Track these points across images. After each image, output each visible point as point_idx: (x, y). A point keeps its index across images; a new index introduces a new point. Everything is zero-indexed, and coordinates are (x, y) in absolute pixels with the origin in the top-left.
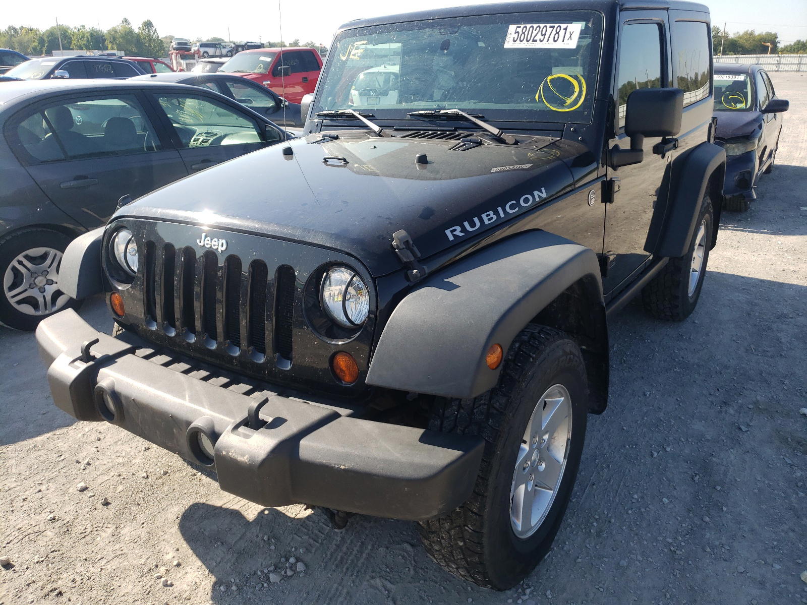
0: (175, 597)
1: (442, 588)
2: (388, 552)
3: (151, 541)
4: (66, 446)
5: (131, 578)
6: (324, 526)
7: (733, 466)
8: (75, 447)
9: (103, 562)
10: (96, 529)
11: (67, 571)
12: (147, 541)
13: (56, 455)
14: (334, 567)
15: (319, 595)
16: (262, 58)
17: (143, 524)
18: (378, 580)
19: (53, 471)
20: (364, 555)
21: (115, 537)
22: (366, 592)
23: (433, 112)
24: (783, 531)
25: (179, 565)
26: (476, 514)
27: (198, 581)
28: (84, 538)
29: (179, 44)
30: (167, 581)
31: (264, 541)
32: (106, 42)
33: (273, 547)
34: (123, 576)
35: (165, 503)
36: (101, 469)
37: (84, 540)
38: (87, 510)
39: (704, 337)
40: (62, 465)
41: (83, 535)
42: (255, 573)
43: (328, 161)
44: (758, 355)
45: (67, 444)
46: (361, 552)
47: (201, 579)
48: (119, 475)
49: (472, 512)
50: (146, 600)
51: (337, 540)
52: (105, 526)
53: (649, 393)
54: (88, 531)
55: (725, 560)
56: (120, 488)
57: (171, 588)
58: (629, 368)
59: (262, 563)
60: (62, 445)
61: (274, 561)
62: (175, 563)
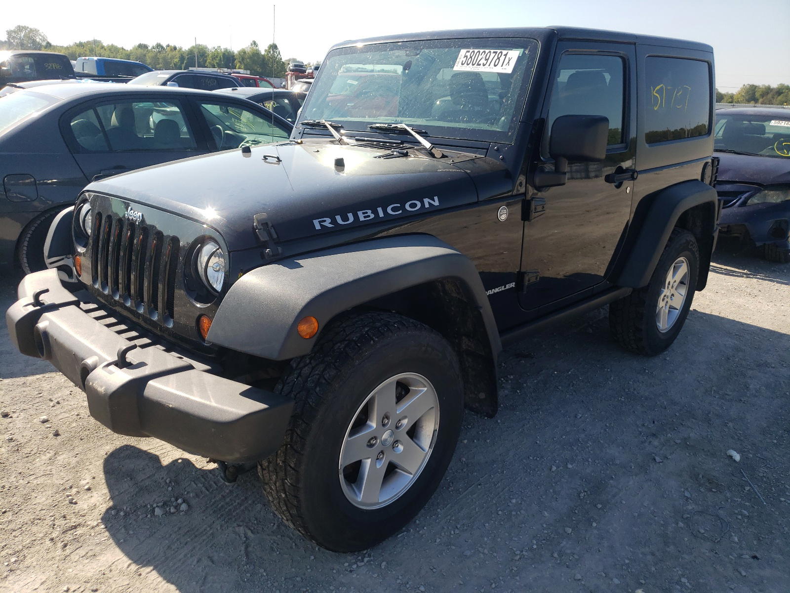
0: (74, 513)
1: (294, 544)
2: (264, 508)
3: (76, 469)
4: (49, 387)
5: (47, 493)
6: (221, 479)
7: (626, 490)
8: (55, 389)
9: (32, 477)
10: (39, 452)
11: (2, 479)
12: (74, 468)
13: (37, 392)
14: (211, 512)
15: (188, 531)
16: (349, 82)
17: (77, 454)
18: (242, 528)
19: (30, 403)
20: (242, 508)
21: (51, 460)
22: (228, 536)
23: (386, 125)
24: (642, 553)
25: (89, 489)
26: (293, 469)
27: (98, 504)
28: (27, 457)
29: (295, 66)
30: (73, 499)
31: (166, 482)
32: (235, 62)
33: (170, 489)
34: (42, 490)
35: (104, 441)
36: (66, 408)
37: (27, 459)
38: (40, 437)
39: (668, 374)
40: (38, 400)
41: (27, 455)
42: (146, 506)
43: (267, 159)
44: (715, 397)
45: (50, 386)
46: (240, 505)
47: (101, 503)
48: (78, 415)
49: (291, 467)
50: (51, 511)
51: (225, 492)
52: (48, 451)
53: (580, 415)
54: (33, 452)
55: (567, 567)
56: (74, 425)
57: (74, 506)
58: (574, 391)
59: (155, 499)
60: (45, 386)
61: (165, 499)
62: (86, 487)
